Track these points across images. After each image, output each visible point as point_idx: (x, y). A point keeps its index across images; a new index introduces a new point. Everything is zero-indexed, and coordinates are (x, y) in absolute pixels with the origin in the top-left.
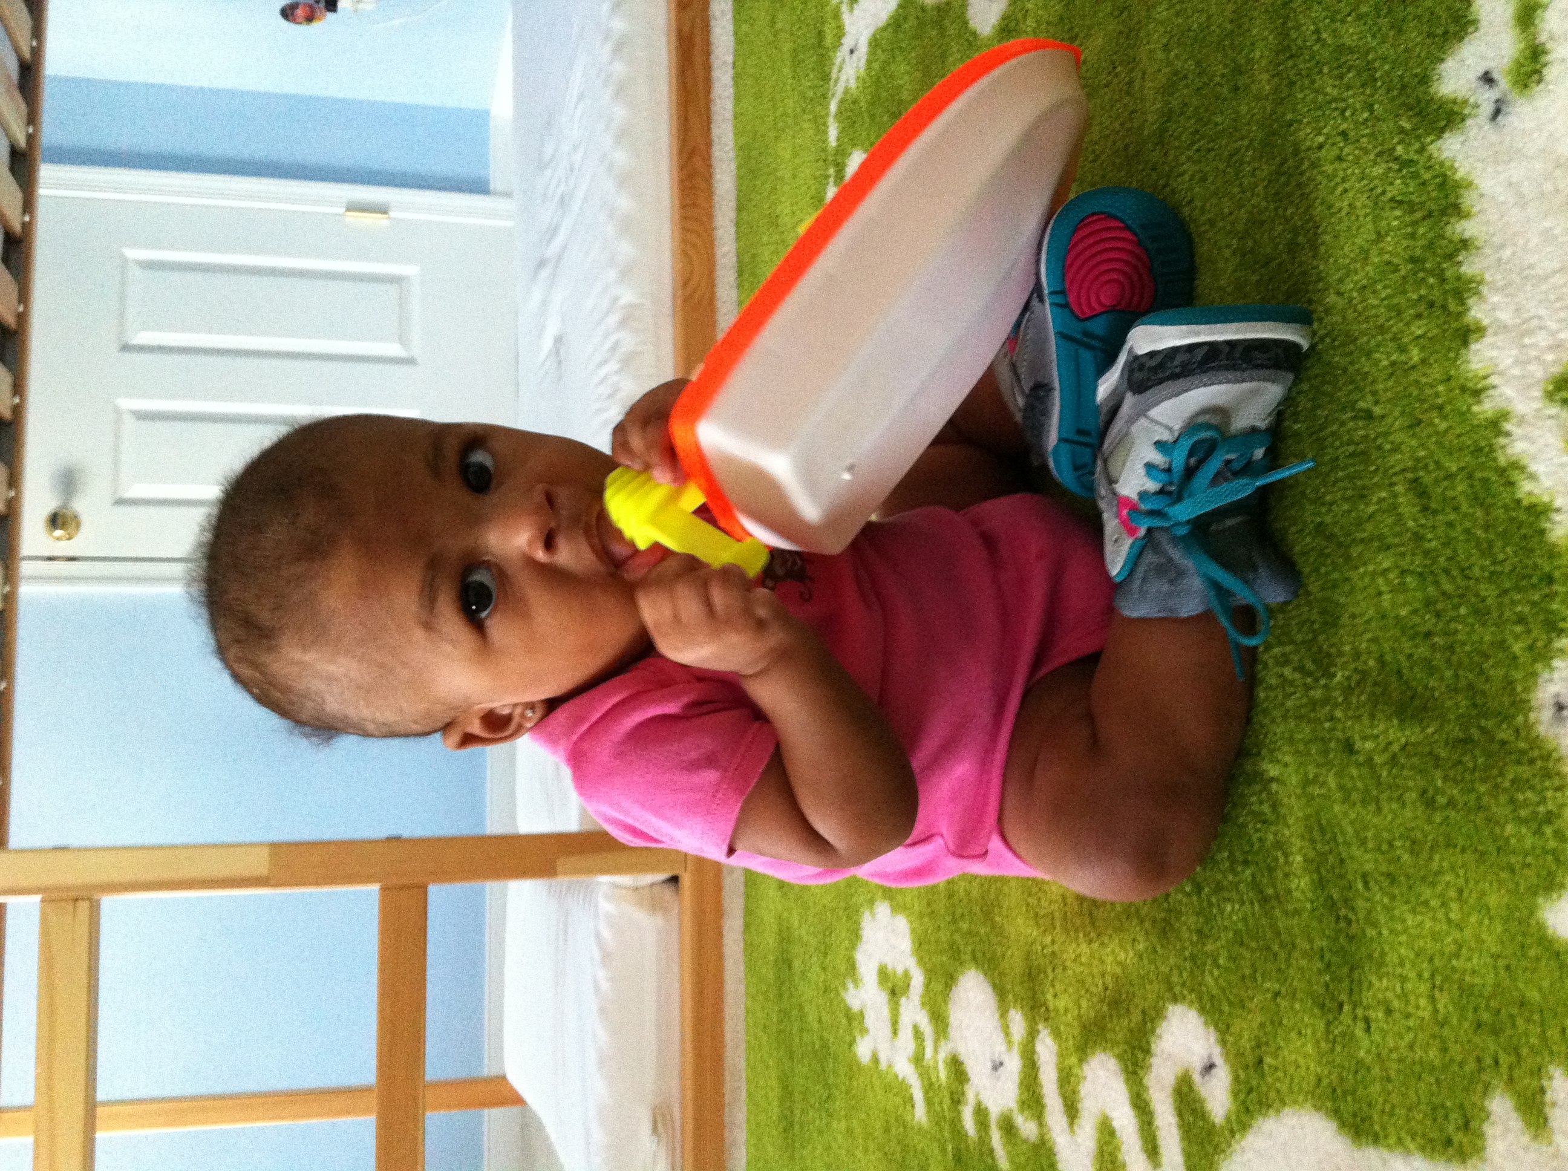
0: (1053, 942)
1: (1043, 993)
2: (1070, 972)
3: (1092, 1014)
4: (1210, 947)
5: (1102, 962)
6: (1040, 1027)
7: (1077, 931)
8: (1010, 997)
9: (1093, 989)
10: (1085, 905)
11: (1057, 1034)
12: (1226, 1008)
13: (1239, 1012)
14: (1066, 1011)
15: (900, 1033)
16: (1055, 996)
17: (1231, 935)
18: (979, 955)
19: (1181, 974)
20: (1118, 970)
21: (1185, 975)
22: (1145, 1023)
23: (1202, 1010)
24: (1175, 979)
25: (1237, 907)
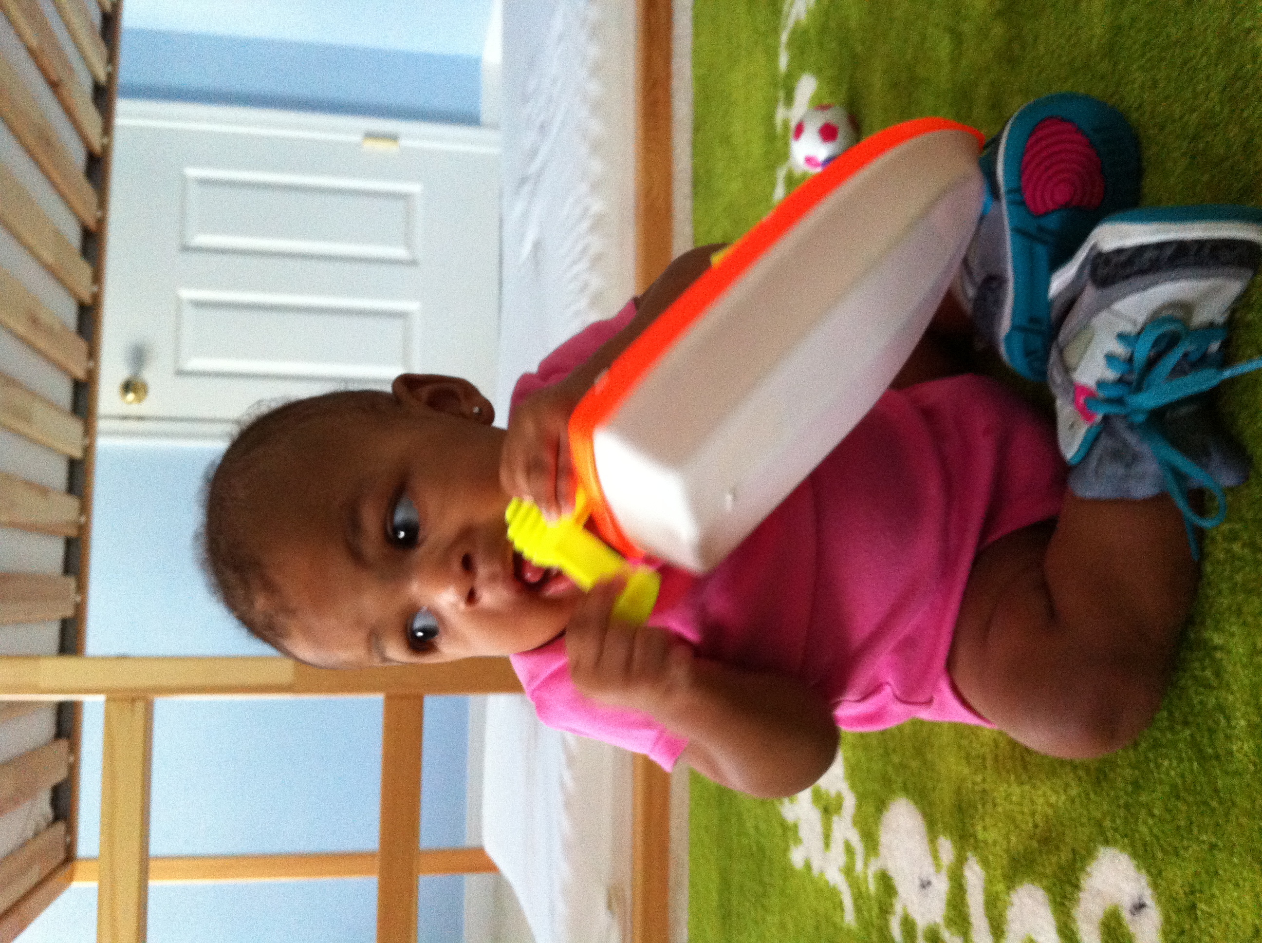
0: (984, 780)
1: (973, 825)
2: (1000, 809)
3: (1021, 848)
4: (1143, 798)
5: (1033, 802)
6: (969, 854)
7: (1008, 772)
8: (940, 825)
9: (1024, 827)
10: (1017, 751)
11: (985, 863)
12: (1160, 855)
13: (1174, 859)
14: (995, 843)
15: (833, 845)
16: (985, 828)
17: (1167, 789)
18: (910, 786)
19: (1113, 821)
20: (1050, 811)
21: (1118, 821)
22: (1075, 860)
23: (1135, 855)
24: (1107, 823)
25: (1175, 764)
